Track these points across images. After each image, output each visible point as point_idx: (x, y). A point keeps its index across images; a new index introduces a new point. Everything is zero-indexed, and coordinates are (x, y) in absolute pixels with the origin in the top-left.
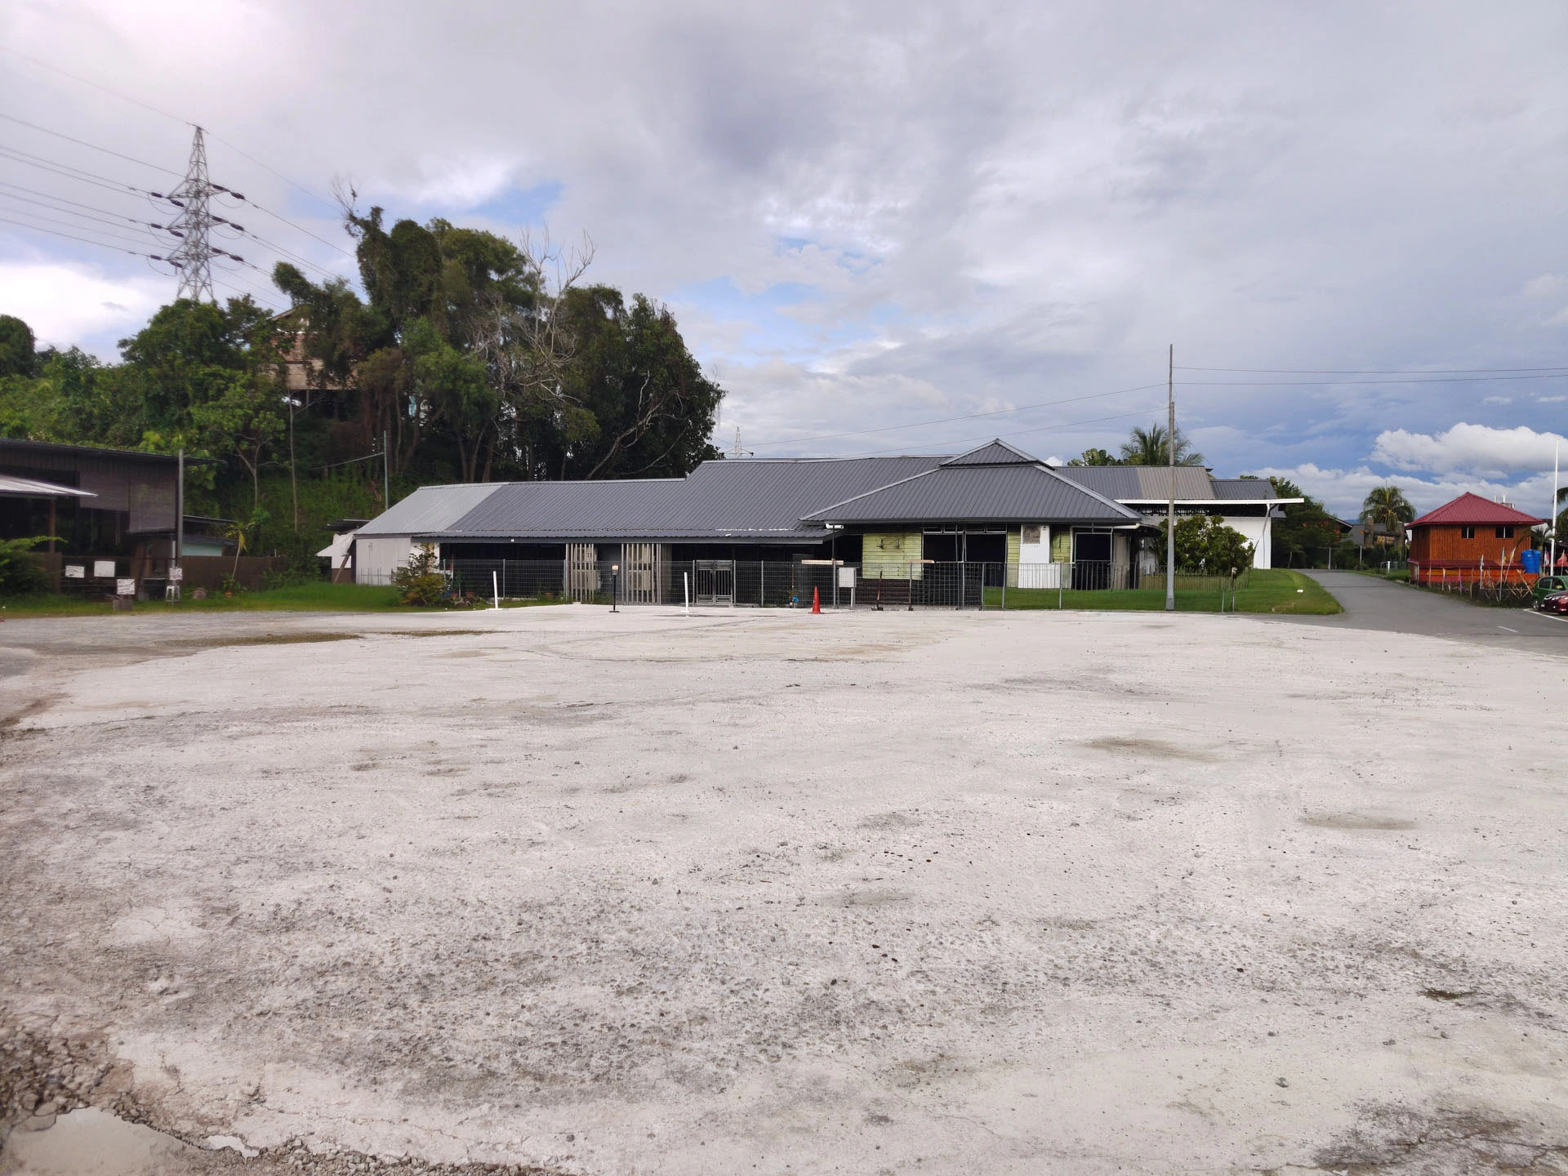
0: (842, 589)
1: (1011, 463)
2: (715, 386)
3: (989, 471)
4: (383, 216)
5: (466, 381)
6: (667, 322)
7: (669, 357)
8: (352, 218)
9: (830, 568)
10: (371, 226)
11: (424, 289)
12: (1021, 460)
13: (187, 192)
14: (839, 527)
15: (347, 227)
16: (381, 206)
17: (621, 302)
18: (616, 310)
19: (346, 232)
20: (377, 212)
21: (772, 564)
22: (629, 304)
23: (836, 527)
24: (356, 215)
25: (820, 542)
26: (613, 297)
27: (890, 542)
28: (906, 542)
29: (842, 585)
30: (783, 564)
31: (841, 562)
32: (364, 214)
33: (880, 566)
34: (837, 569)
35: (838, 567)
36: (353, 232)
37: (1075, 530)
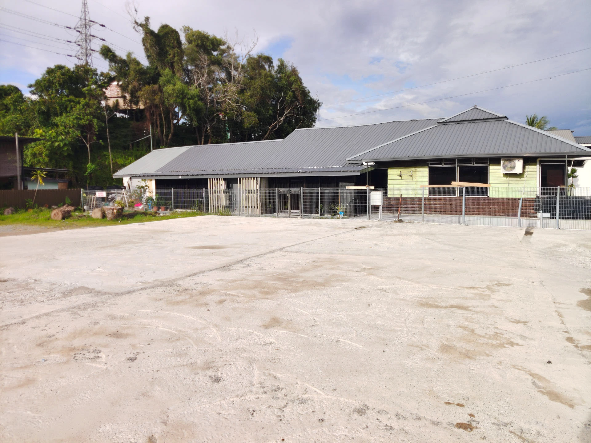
0: (373, 206)
1: (487, 119)
2: (317, 101)
3: (472, 125)
4: (150, 21)
5: (189, 99)
6: (294, 72)
7: (293, 86)
8: (136, 23)
9: (364, 192)
10: (145, 26)
11: (171, 56)
12: (494, 117)
13: (81, 25)
14: (372, 164)
15: (134, 28)
16: (149, 17)
17: (272, 62)
18: (270, 66)
19: (134, 30)
20: (147, 19)
21: (326, 190)
22: (276, 64)
23: (369, 164)
24: (137, 21)
25: (358, 174)
26: (269, 60)
27: (406, 171)
28: (417, 173)
29: (372, 203)
30: (333, 190)
31: (373, 188)
32: (141, 20)
33: (399, 189)
34: (369, 193)
35: (370, 191)
36: (137, 30)
37: (541, 162)
